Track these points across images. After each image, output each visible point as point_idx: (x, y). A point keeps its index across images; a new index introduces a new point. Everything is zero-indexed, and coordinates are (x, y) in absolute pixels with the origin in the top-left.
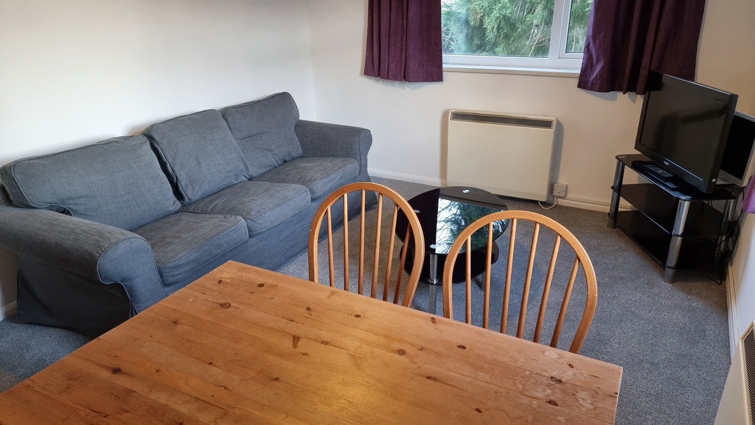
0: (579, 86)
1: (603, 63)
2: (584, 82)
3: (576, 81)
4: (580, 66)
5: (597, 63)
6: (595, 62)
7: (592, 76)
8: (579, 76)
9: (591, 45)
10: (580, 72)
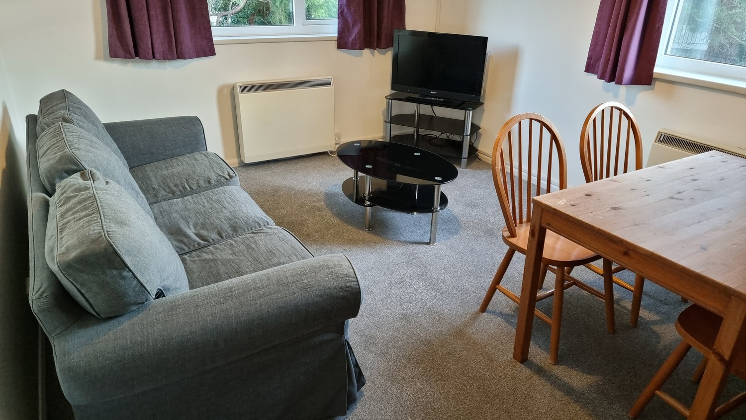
0: (339, 47)
1: (360, 26)
2: (343, 43)
3: (335, 44)
4: (337, 31)
5: (353, 26)
6: (351, 25)
7: (350, 37)
8: (337, 39)
9: (345, 12)
10: (337, 35)
